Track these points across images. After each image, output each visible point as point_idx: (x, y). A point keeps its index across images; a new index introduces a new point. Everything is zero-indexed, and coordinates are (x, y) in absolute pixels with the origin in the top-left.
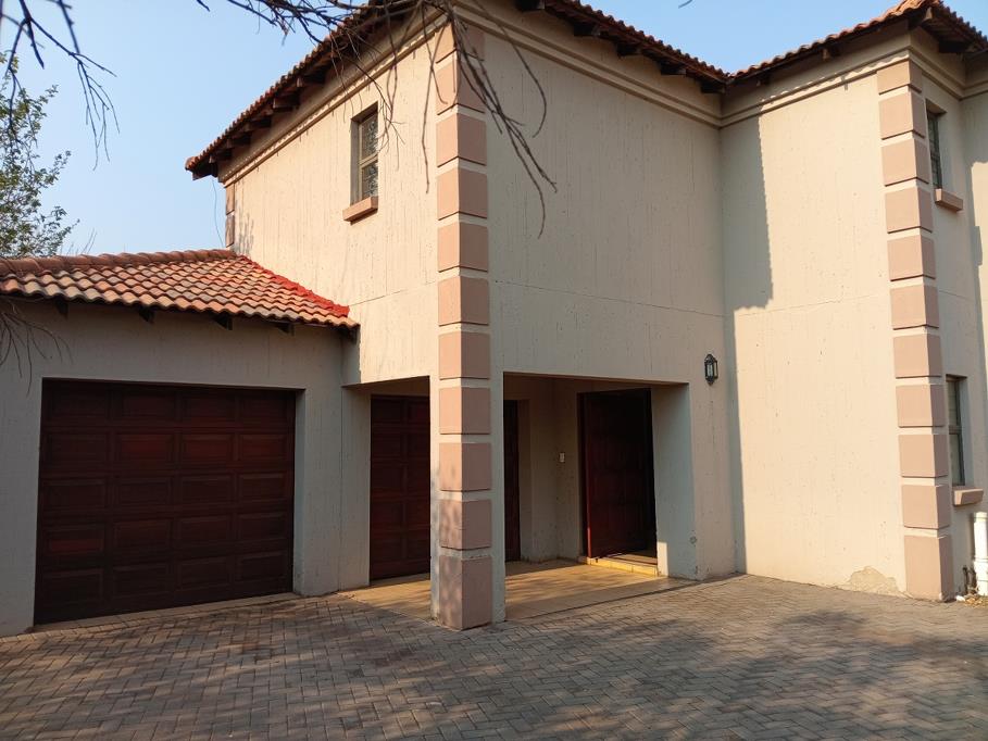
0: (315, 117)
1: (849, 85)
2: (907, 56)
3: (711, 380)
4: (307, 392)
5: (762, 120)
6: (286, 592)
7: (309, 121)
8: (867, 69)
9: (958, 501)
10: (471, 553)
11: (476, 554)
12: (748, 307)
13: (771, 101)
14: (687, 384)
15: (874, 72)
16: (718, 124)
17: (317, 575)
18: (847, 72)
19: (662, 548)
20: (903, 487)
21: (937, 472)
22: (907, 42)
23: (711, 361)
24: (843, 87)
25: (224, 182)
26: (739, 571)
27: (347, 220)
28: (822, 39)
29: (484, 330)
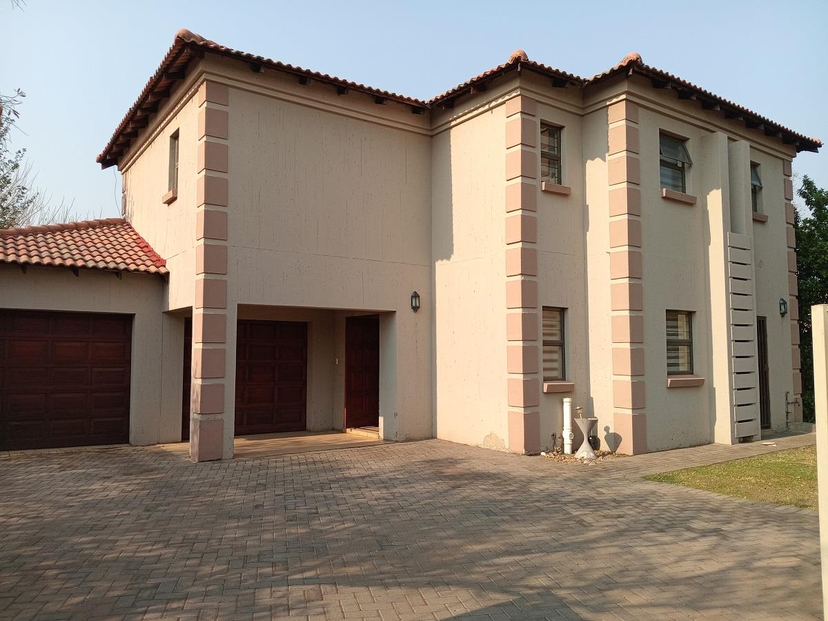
0: (156, 133)
1: (494, 110)
2: (519, 93)
3: (416, 309)
4: (136, 316)
5: (453, 131)
6: (126, 443)
7: (154, 135)
8: (500, 100)
9: (545, 391)
10: (208, 416)
11: (211, 417)
12: (442, 260)
13: (455, 119)
14: (395, 312)
15: (504, 103)
16: (429, 133)
17: (142, 433)
18: (491, 102)
19: (381, 420)
20: (509, 379)
21: (523, 371)
22: (517, 84)
23: (416, 296)
24: (490, 112)
25: (121, 170)
26: (433, 436)
27: (165, 203)
28: (468, 81)
29: (224, 278)
